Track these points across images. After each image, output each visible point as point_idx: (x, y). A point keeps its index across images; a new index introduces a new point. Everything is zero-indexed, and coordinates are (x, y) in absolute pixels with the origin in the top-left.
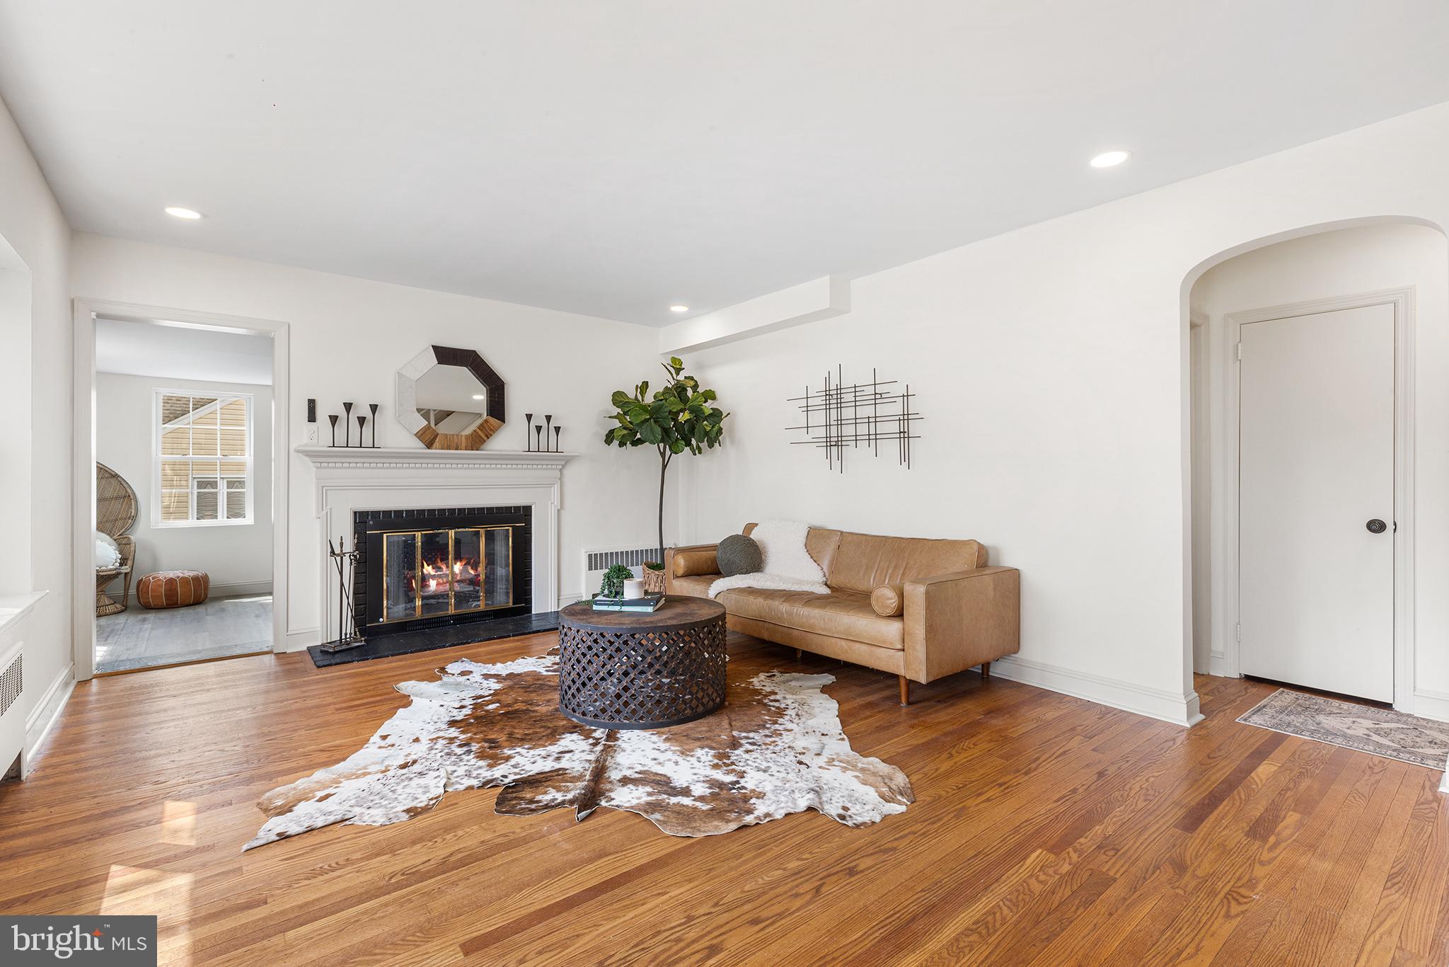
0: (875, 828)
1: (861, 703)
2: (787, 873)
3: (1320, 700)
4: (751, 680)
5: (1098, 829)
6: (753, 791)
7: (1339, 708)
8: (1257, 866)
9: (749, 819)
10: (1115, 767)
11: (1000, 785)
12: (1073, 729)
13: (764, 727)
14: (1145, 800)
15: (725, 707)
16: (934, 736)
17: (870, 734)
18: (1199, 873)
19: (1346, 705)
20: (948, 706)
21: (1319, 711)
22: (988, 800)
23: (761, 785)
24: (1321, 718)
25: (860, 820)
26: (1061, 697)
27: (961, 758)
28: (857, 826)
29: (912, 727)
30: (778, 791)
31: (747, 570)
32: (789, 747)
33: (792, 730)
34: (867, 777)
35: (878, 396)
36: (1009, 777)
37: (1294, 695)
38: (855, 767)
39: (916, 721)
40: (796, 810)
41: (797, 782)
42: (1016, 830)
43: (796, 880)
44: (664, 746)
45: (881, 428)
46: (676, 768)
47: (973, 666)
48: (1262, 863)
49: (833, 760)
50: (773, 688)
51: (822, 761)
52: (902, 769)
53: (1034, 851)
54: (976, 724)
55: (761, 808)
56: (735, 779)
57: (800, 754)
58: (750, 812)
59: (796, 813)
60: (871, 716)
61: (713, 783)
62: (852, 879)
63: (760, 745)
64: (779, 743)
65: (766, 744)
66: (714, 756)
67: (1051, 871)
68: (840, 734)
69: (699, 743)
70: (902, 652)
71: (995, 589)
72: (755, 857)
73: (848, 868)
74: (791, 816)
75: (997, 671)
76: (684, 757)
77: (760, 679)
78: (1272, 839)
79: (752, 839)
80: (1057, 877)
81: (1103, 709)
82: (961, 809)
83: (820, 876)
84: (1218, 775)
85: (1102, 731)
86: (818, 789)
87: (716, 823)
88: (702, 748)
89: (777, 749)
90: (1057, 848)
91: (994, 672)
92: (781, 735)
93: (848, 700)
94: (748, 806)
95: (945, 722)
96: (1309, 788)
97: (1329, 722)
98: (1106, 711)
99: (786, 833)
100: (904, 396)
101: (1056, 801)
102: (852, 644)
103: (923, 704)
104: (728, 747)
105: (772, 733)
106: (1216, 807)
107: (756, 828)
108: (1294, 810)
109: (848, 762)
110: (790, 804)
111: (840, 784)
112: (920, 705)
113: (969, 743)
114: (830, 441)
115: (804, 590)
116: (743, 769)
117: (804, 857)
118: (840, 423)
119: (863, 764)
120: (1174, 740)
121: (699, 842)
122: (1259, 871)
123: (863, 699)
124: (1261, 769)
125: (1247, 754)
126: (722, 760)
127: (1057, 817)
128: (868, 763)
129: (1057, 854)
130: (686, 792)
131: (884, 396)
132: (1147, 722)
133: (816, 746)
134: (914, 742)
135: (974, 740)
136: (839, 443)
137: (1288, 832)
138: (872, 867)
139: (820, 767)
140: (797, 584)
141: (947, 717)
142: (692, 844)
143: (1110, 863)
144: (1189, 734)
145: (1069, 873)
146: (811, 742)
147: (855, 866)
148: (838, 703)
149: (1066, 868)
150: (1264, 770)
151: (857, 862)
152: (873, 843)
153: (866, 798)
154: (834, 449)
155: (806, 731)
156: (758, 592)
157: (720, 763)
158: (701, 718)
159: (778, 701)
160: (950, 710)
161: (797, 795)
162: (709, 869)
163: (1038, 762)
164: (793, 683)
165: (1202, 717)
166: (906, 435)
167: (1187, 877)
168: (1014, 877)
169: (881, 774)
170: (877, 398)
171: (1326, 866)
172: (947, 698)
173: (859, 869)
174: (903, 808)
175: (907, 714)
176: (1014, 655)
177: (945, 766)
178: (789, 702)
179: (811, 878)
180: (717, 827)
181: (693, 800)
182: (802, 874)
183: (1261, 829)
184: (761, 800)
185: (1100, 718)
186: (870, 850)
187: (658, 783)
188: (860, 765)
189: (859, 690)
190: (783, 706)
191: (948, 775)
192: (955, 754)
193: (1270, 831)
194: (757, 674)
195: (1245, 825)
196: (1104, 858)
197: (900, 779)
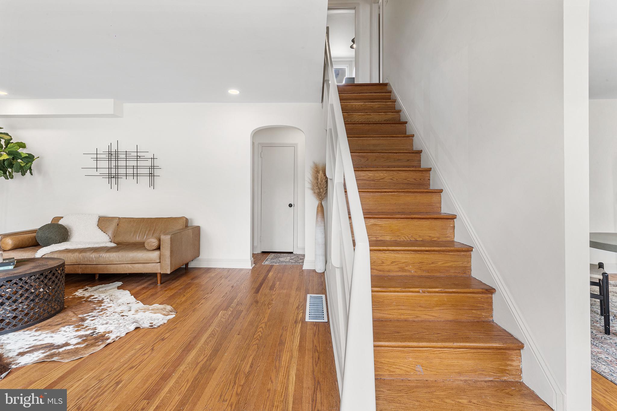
0: (165, 324)
1: (140, 288)
2: (136, 350)
3: (279, 254)
4: (74, 294)
5: (236, 300)
6: (104, 332)
7: (283, 255)
8: (273, 296)
9: (108, 341)
10: (236, 284)
11: (204, 299)
12: (221, 277)
13: (95, 309)
14: (245, 290)
15: (65, 308)
16: (175, 291)
17: (149, 298)
18: (261, 302)
19: (284, 255)
20: (177, 281)
21: (279, 257)
22: (202, 304)
23: (107, 329)
24: (280, 259)
25: (159, 324)
26: (215, 269)
27: (188, 295)
28: (159, 326)
29: (166, 291)
30: (118, 328)
31: (60, 241)
32: (114, 312)
33: (111, 306)
34: (155, 311)
35: (138, 157)
36: (206, 296)
37: (273, 255)
38: (148, 310)
39: (166, 289)
40: (130, 331)
41: (125, 322)
42: (213, 308)
43: (142, 350)
44: (37, 333)
45: (140, 171)
46: (53, 339)
47: (182, 265)
48: (274, 295)
49: (138, 310)
50: (90, 294)
51: (133, 312)
52: (168, 304)
53: (220, 312)
54: (190, 283)
55: (113, 336)
56: (92, 331)
57: (120, 313)
58: (108, 339)
59: (130, 332)
60: (147, 292)
61: (80, 337)
62: (164, 341)
63: (97, 316)
64: (107, 312)
65: (101, 315)
66: (74, 327)
67: (226, 315)
68: (136, 301)
69: (60, 326)
70: (159, 263)
71: (193, 234)
72: (119, 351)
73: (161, 339)
74: (129, 333)
75: (192, 265)
76: (55, 333)
77: (80, 292)
78: (275, 289)
79: (114, 347)
80: (228, 316)
81: (228, 269)
82: (194, 309)
83: (151, 345)
84: (261, 278)
85: (230, 275)
86: (136, 321)
87: (93, 348)
88: (64, 327)
89: (107, 315)
90: (226, 309)
91: (190, 266)
92: (106, 309)
93: (133, 289)
94: (105, 337)
95: (178, 286)
96: (280, 276)
97: (282, 259)
98: (229, 270)
99: (130, 339)
100: (152, 158)
101: (222, 298)
102: (133, 265)
103: (167, 282)
104: (80, 322)
105: (101, 310)
106: (262, 286)
107: (114, 343)
108: (278, 281)
109: (145, 309)
110: (126, 330)
111: (145, 317)
112: (165, 283)
113: (189, 290)
114: (111, 176)
115: (102, 246)
116: (94, 327)
117: (142, 343)
118: (117, 167)
119: (152, 307)
120: (249, 273)
121: (88, 357)
122: (273, 297)
123: (140, 287)
124: (270, 274)
125: (266, 271)
126: (79, 327)
127: (224, 301)
128: (154, 307)
129: (227, 310)
130: (67, 344)
131: (141, 157)
132: (241, 270)
133: (127, 308)
134: (169, 295)
135: (191, 288)
136: (117, 176)
137: (277, 286)
138: (170, 335)
139: (133, 314)
140: (97, 244)
141: (178, 284)
142: (84, 359)
143: (240, 308)
144: (252, 271)
145: (231, 313)
146: (124, 308)
147: (164, 338)
148: (129, 291)
149: (230, 312)
150: (271, 274)
151: (164, 336)
152: (167, 329)
153: (158, 318)
154: (113, 180)
155: (118, 305)
156: (74, 251)
157: (79, 329)
158: (53, 316)
159: (97, 298)
160: (178, 282)
161: (127, 326)
162: (99, 363)
163: (213, 289)
164: (100, 290)
165: (254, 265)
166: (153, 175)
167: (259, 304)
168: (216, 321)
169: (160, 308)
170: (138, 158)
171: (285, 291)
172: (175, 278)
173: (165, 338)
174: (174, 316)
175: (161, 287)
176: (198, 258)
177: (183, 299)
178: (103, 297)
179: (148, 347)
180: (94, 350)
181: (74, 346)
182: (144, 348)
183: (272, 288)
184: (111, 334)
185: (228, 272)
186: (167, 331)
187: (46, 347)
188: (150, 308)
189: (136, 284)
190: (100, 299)
191: (185, 301)
192: (186, 295)
193: (274, 287)
194: (76, 291)
195: (269, 288)
196: (239, 307)
197: (169, 308)
